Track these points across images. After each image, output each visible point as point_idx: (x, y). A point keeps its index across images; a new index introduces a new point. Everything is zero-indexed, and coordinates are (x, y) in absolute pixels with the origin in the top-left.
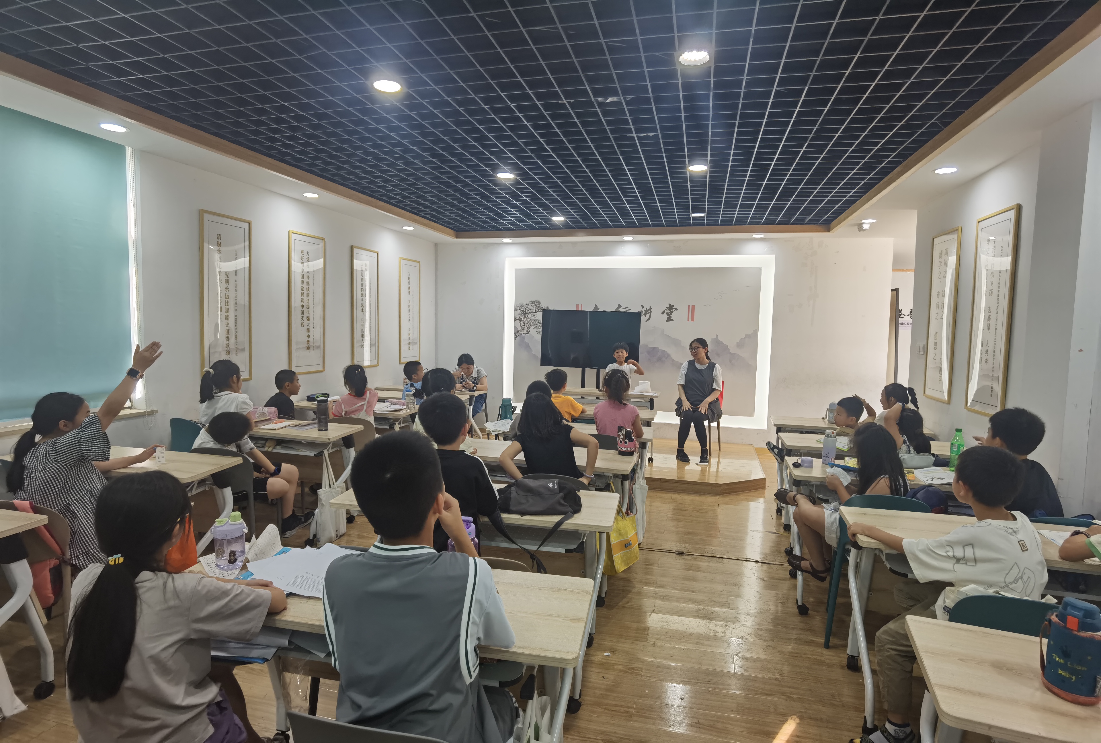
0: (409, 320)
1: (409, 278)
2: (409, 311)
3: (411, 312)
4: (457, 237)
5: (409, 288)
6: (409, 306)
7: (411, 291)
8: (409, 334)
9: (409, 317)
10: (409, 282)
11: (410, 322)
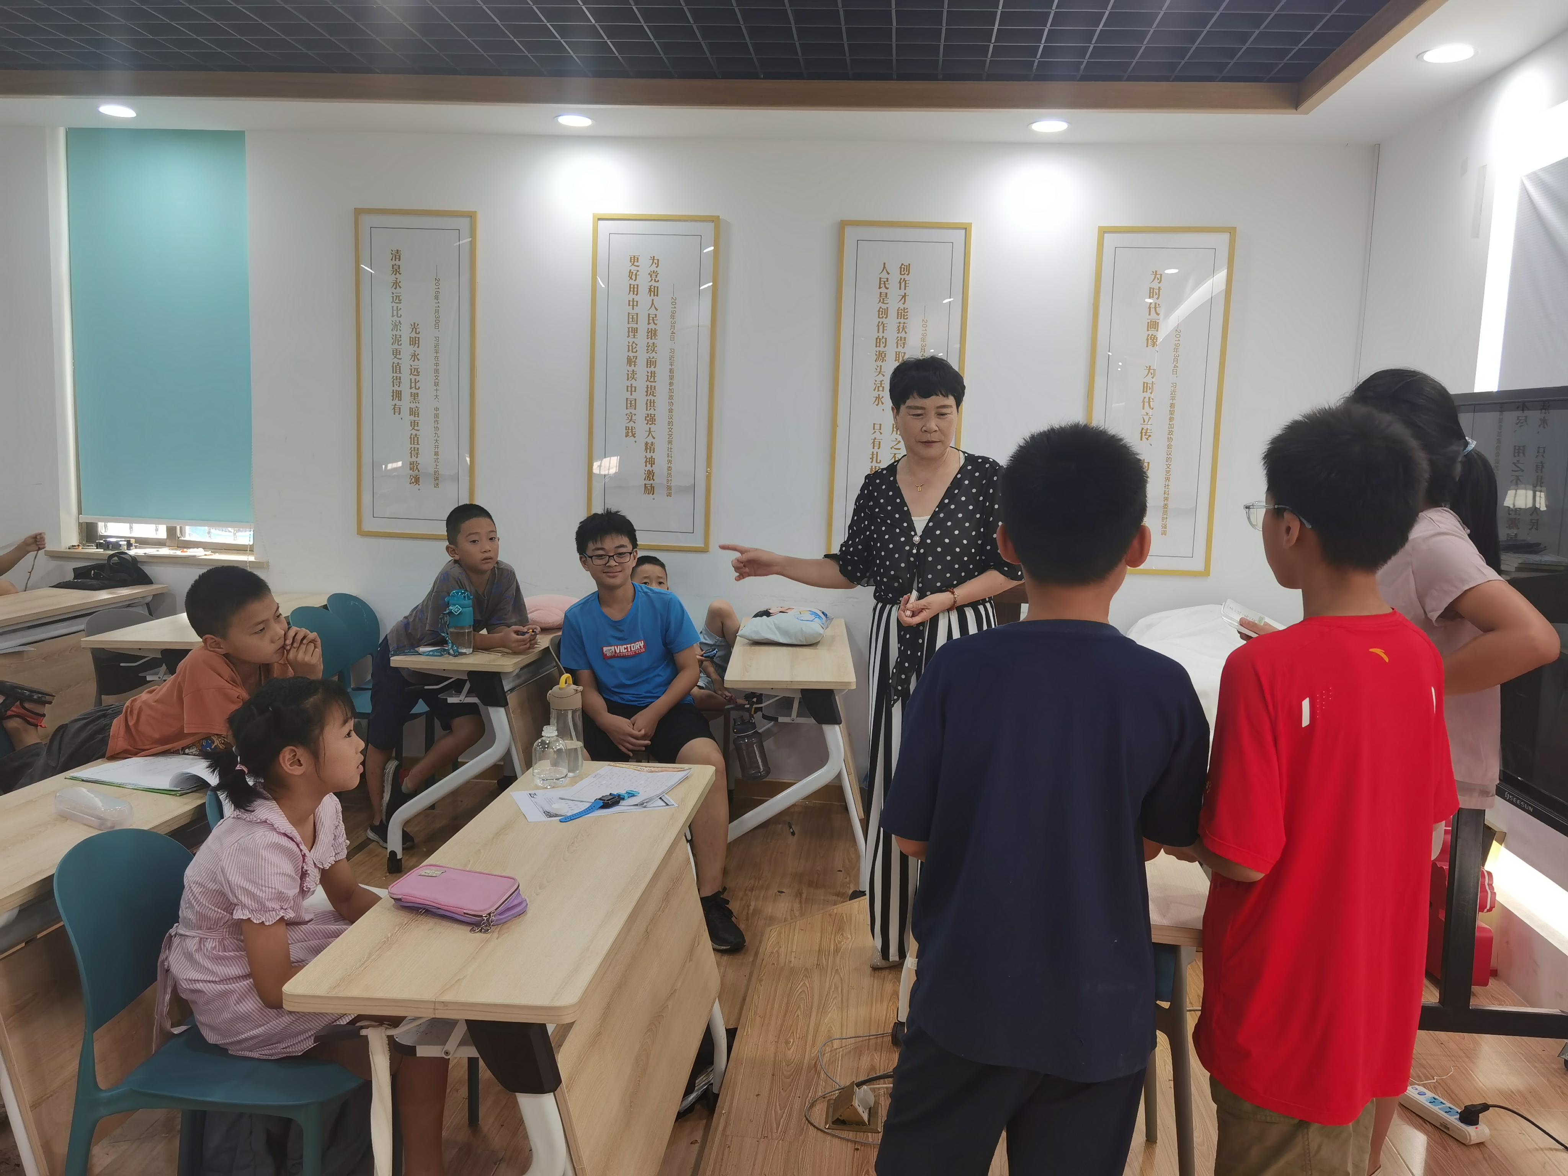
2: (1148, 401)
3: (1160, 404)
5: (1153, 325)
6: (1147, 387)
9: (1146, 422)
11: (1147, 439)
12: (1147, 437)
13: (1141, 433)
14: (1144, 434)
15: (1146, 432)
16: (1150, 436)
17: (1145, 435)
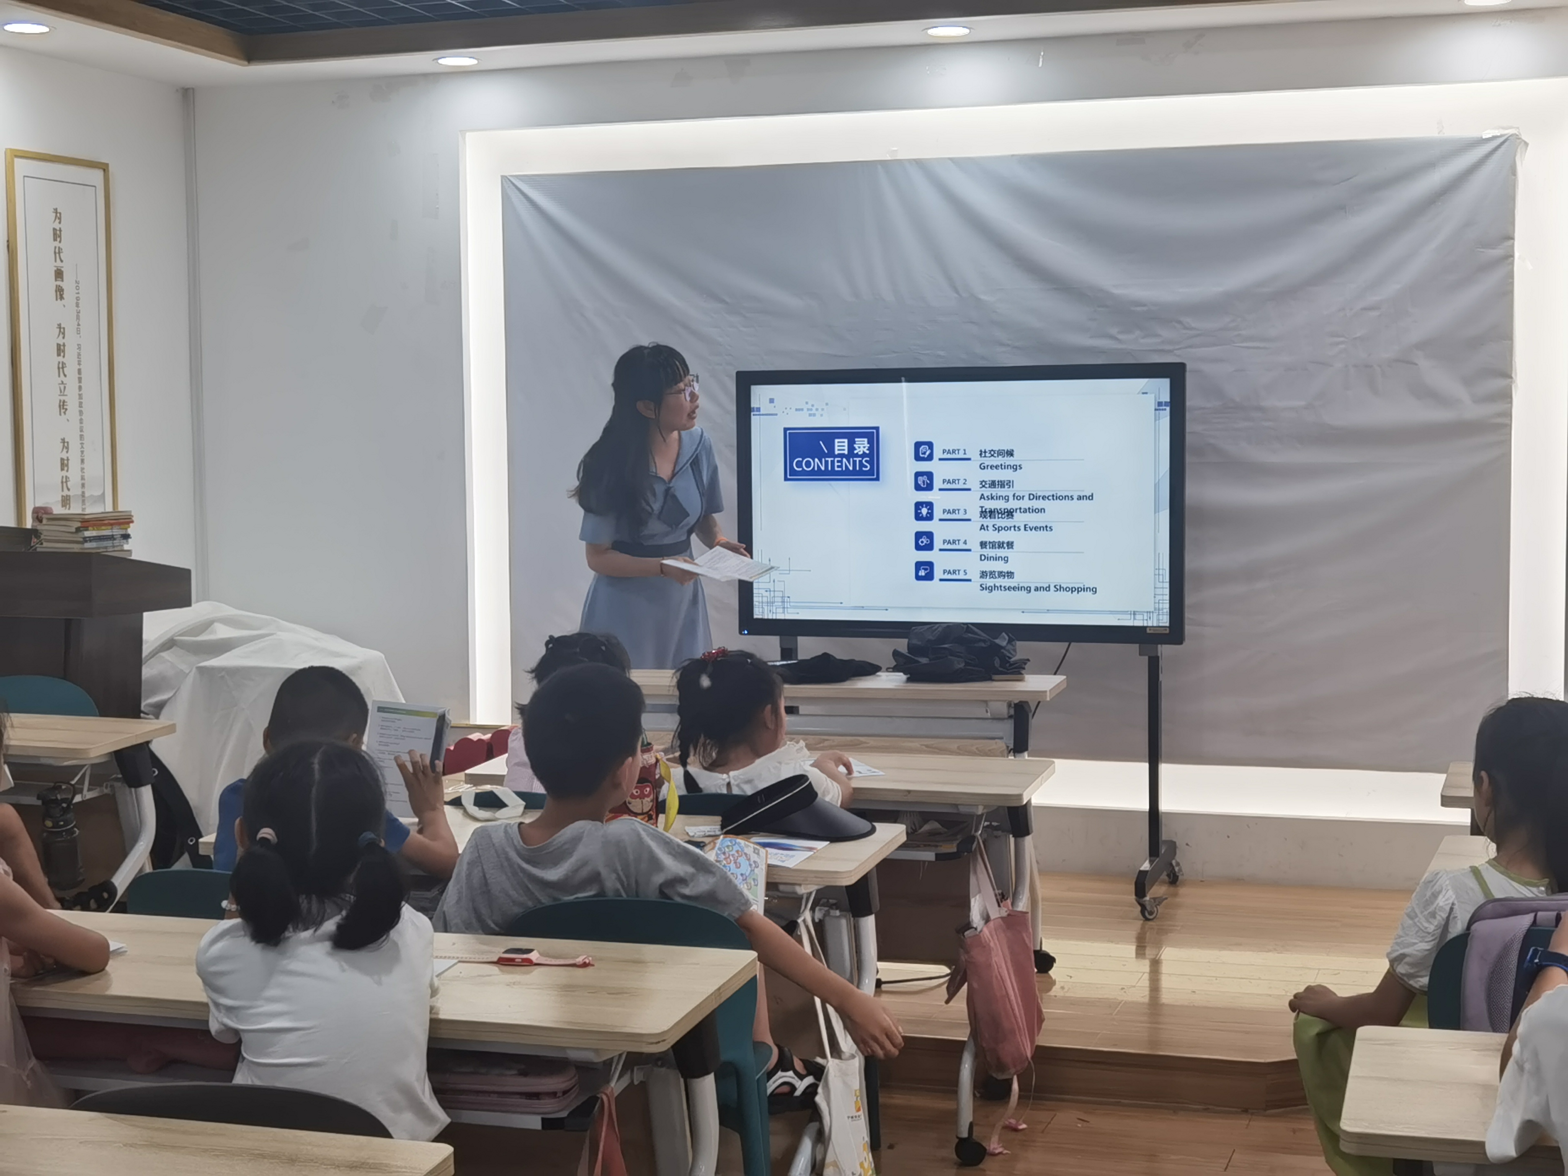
0: (62, 406)
1: (57, 235)
2: (61, 367)
3: (71, 370)
4: (251, 55)
5: (59, 274)
6: (60, 350)
7: (67, 284)
8: (64, 464)
9: (62, 392)
10: (58, 252)
11: (65, 413)
12: (64, 410)
13: (60, 406)
14: (62, 407)
15: (63, 405)
16: (66, 409)
17: (63, 409)
